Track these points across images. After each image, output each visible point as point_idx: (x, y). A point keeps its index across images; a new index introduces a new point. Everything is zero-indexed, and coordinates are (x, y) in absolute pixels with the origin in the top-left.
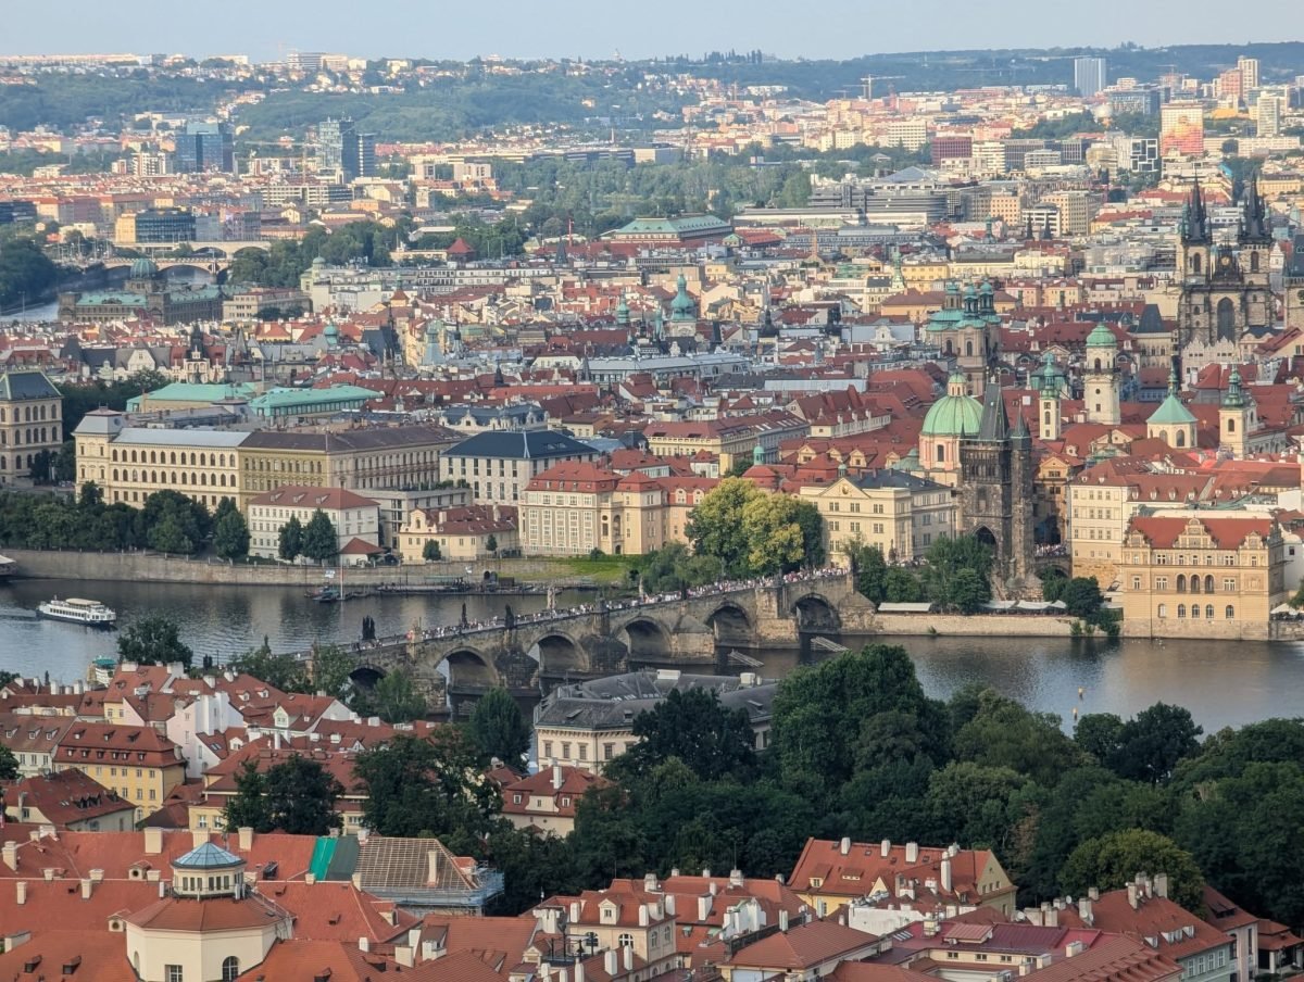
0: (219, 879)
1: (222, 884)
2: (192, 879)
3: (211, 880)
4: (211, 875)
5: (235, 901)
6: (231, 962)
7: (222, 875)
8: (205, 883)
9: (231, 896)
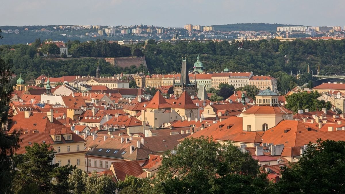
0: (267, 99)
1: (268, 101)
2: (259, 99)
3: (264, 100)
4: (264, 98)
5: (270, 107)
6: (265, 125)
7: (268, 98)
8: (262, 101)
9: (270, 105)
